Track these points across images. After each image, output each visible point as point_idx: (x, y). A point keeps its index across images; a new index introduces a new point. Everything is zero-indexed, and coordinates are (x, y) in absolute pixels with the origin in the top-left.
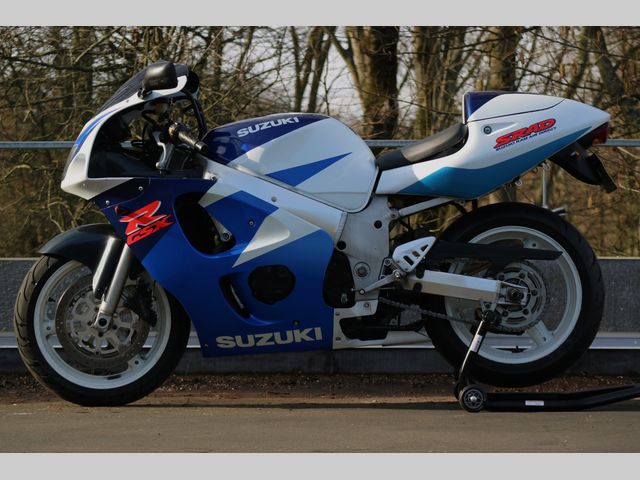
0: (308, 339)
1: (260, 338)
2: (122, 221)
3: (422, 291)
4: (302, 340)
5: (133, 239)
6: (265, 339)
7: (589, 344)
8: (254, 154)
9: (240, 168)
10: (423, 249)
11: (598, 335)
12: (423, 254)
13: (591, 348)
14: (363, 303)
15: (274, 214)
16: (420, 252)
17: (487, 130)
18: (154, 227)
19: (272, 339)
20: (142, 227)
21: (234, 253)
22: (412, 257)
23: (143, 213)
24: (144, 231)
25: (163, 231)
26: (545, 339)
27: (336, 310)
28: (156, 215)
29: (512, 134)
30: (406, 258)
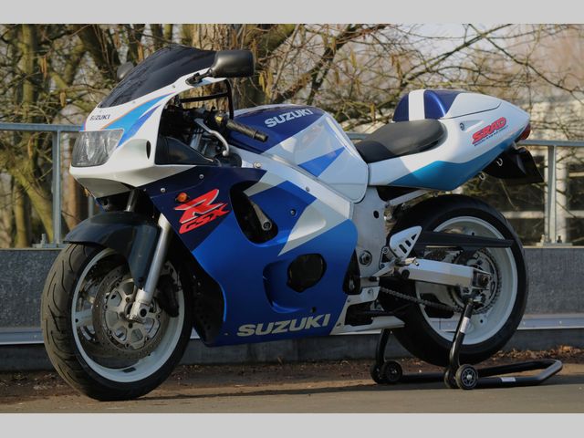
0: (317, 325)
1: (278, 326)
2: (177, 209)
3: (410, 277)
4: (311, 326)
5: (188, 227)
6: (281, 326)
7: (517, 326)
8: (287, 144)
9: (276, 158)
10: (413, 238)
11: (524, 317)
12: (413, 243)
13: (518, 329)
14: (367, 289)
15: (313, 204)
16: (411, 240)
17: (462, 126)
18: (211, 216)
19: (288, 327)
20: (199, 215)
21: (281, 241)
22: (406, 246)
23: (201, 200)
24: (201, 219)
25: (219, 220)
26: (482, 321)
27: (350, 297)
28: (213, 203)
29: (482, 131)
30: (401, 246)
